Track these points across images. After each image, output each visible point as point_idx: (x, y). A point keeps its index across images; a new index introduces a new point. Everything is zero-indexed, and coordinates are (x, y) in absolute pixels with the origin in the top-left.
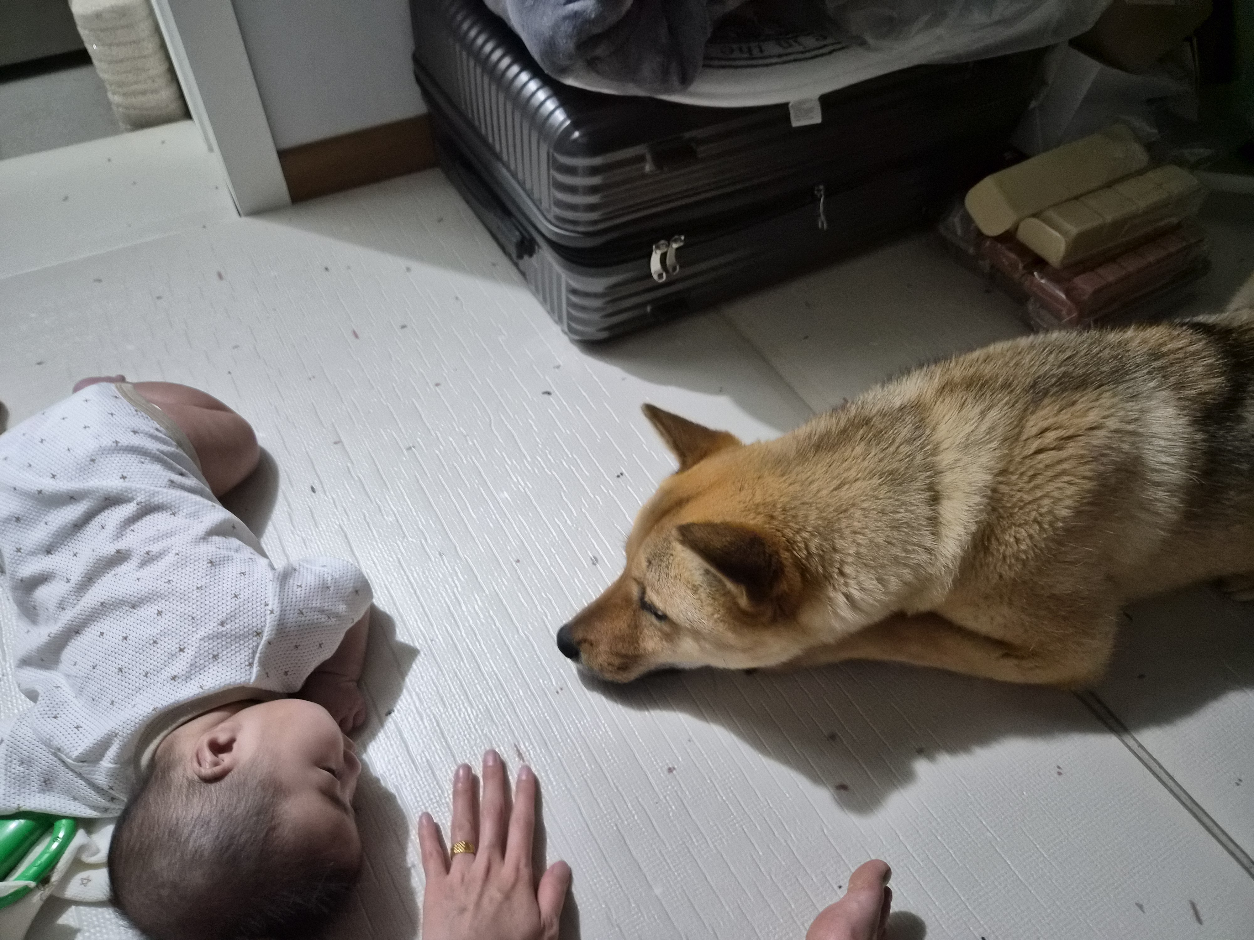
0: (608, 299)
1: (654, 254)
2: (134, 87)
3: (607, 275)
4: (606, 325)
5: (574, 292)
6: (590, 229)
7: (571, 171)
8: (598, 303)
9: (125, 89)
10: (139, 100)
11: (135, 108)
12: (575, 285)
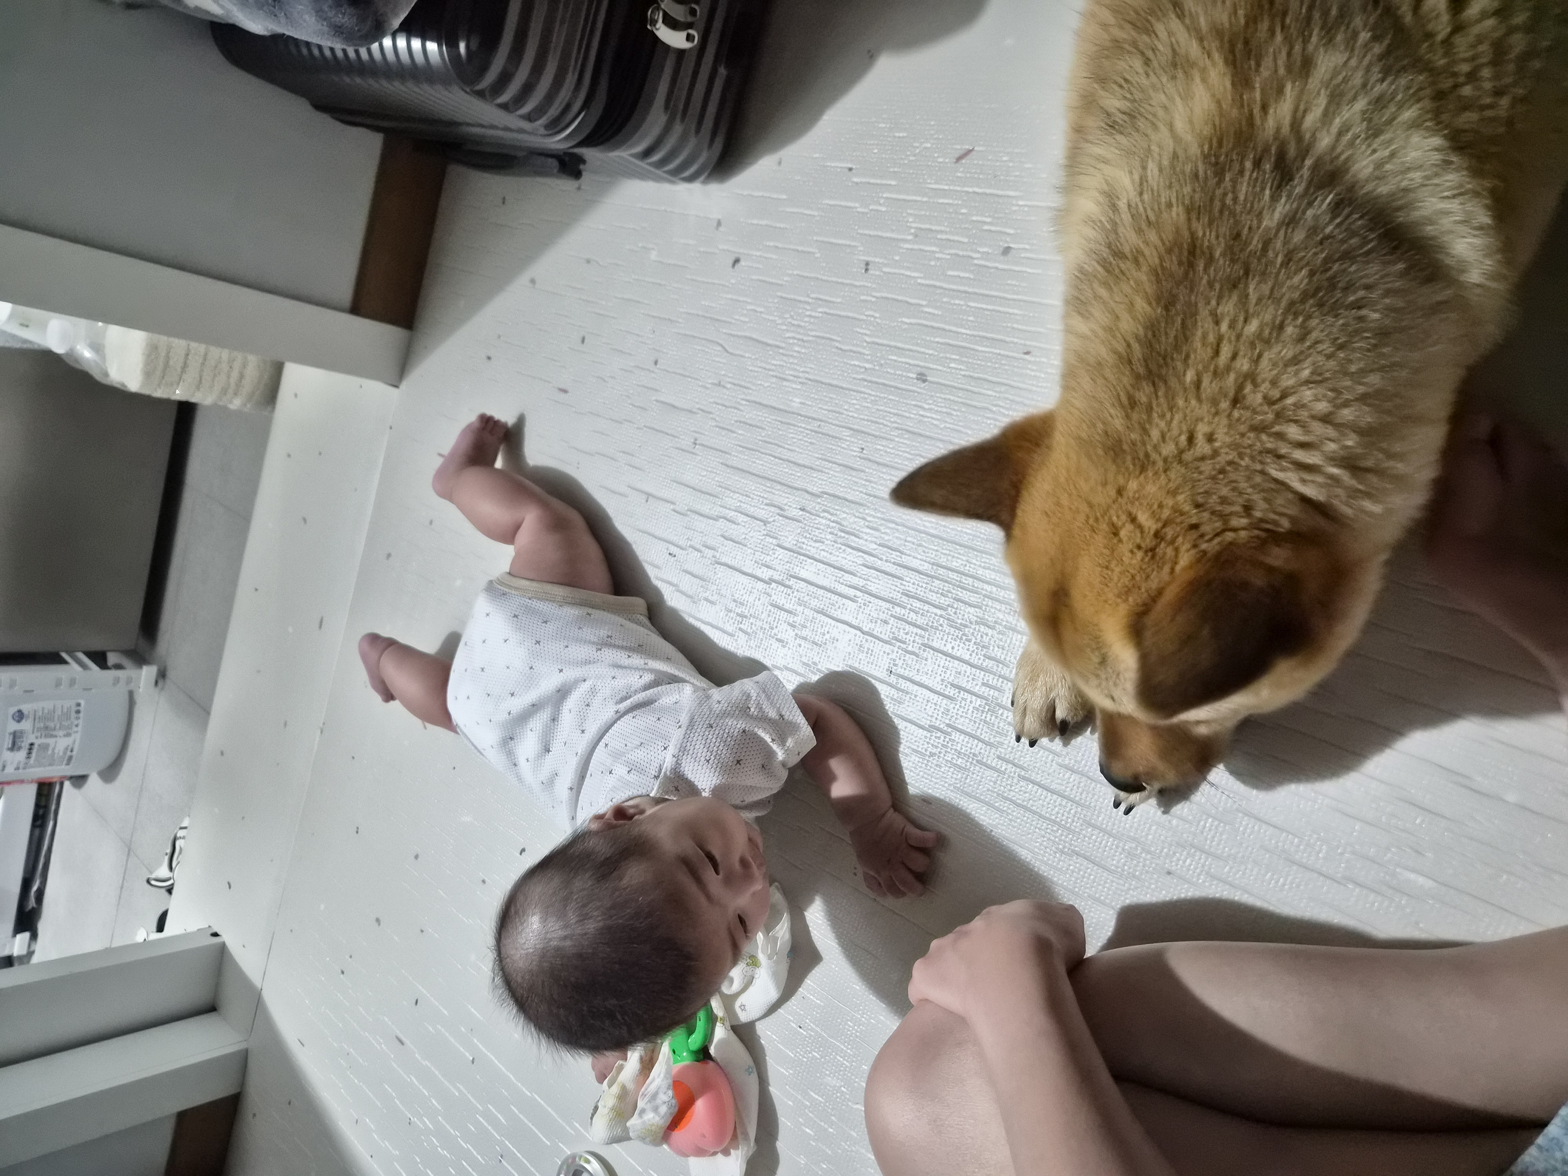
0: (679, 116)
1: (658, 33)
2: (233, 381)
3: (650, 103)
4: (708, 137)
5: (647, 153)
6: (582, 96)
7: (505, 79)
8: (678, 129)
9: (231, 391)
10: (248, 384)
11: (253, 393)
12: (639, 148)
